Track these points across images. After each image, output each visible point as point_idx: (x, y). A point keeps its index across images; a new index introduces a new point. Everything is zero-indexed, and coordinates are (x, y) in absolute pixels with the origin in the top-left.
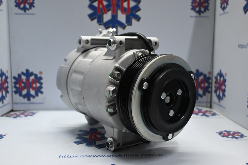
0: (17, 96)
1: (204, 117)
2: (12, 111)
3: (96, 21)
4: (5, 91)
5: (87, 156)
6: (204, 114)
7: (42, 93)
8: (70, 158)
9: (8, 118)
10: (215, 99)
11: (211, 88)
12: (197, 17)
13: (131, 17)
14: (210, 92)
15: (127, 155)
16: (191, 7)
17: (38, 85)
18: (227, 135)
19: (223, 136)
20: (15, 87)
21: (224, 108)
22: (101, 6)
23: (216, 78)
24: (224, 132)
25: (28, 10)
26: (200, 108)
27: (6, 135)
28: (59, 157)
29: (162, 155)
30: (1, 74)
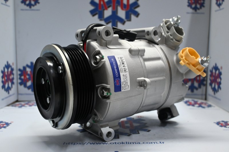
0: (22, 88)
1: (200, 108)
2: (17, 101)
3: (97, 16)
5: (90, 143)
6: (200, 105)
8: (74, 145)
9: (14, 108)
10: (210, 91)
11: (206, 81)
12: (193, 13)
13: (130, 13)
14: (206, 85)
15: (130, 143)
16: (187, 4)
18: (224, 125)
20: (20, 79)
21: (220, 100)
22: (102, 3)
23: (211, 72)
24: (221, 123)
25: (33, 6)
26: (196, 100)
28: (64, 144)
29: (163, 143)
30: (8, 66)
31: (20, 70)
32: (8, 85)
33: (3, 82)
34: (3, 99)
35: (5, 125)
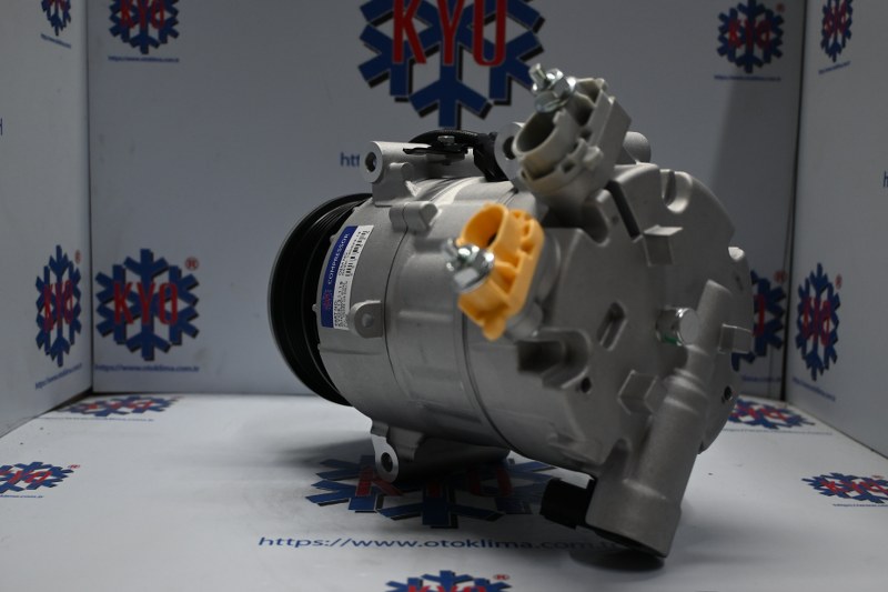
0: (107, 343)
1: (760, 428)
2: (89, 393)
3: (386, 85)
4: (67, 322)
5: (354, 543)
6: (760, 419)
7: (194, 333)
8: (297, 546)
9: (79, 416)
10: (799, 366)
11: (787, 328)
12: (737, 78)
13: (508, 75)
14: (783, 345)
15: (494, 544)
16: (718, 44)
17: (182, 305)
18: (840, 487)
20: (102, 310)
21: (831, 398)
22: (405, 36)
23: (804, 294)
24: (830, 480)
25: (156, 44)
26: (746, 399)
28: (261, 543)
30: (59, 263)
31: (101, 278)
32: (60, 331)
33: (40, 320)
34: (39, 385)
35: (50, 477)
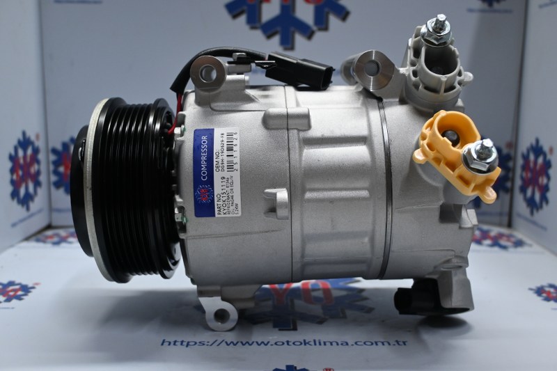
1: (496, 249)
2: (49, 227)
3: (243, 18)
4: (32, 180)
5: (226, 343)
6: (496, 242)
8: (187, 346)
9: (41, 245)
10: (521, 206)
11: (513, 181)
12: (482, 11)
13: (326, 10)
14: (510, 191)
15: (322, 343)
19: (548, 299)
20: (56, 172)
21: (544, 228)
23: (526, 158)
24: (547, 289)
26: (485, 227)
27: (36, 286)
28: (162, 344)
29: (404, 343)
30: (25, 143)
31: (54, 151)
32: (27, 188)
33: (12, 182)
34: (14, 225)
35: (20, 293)
